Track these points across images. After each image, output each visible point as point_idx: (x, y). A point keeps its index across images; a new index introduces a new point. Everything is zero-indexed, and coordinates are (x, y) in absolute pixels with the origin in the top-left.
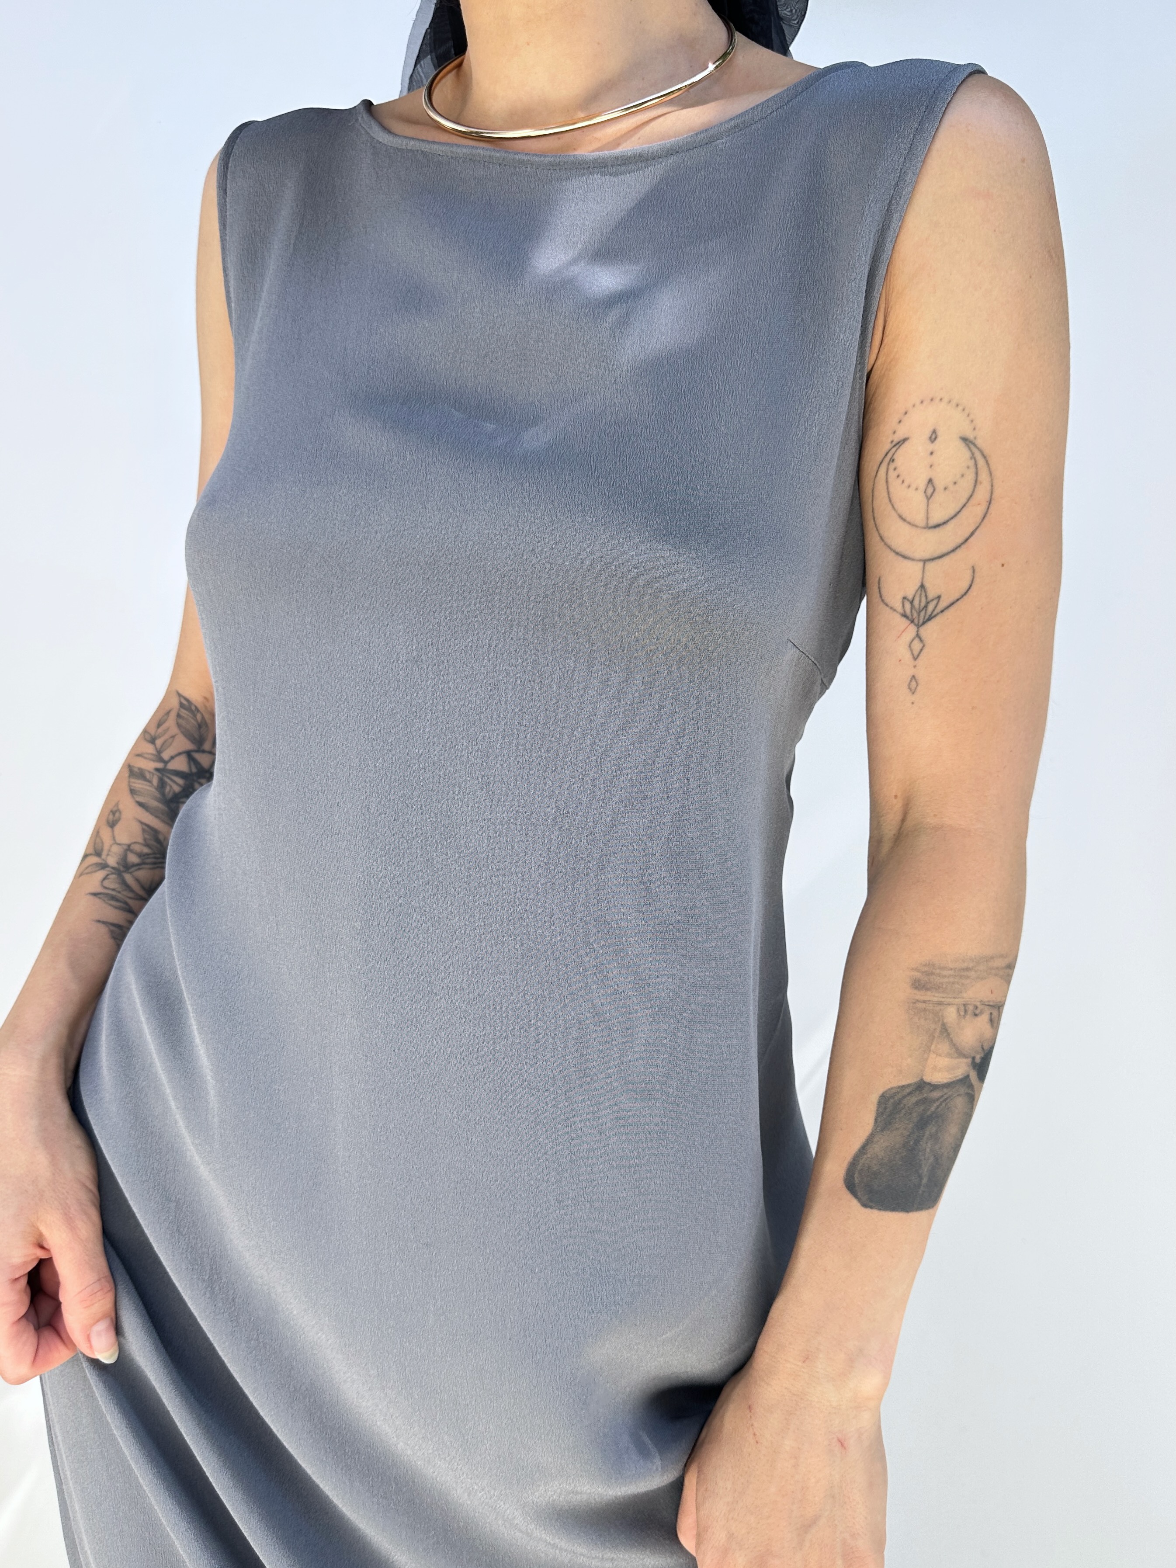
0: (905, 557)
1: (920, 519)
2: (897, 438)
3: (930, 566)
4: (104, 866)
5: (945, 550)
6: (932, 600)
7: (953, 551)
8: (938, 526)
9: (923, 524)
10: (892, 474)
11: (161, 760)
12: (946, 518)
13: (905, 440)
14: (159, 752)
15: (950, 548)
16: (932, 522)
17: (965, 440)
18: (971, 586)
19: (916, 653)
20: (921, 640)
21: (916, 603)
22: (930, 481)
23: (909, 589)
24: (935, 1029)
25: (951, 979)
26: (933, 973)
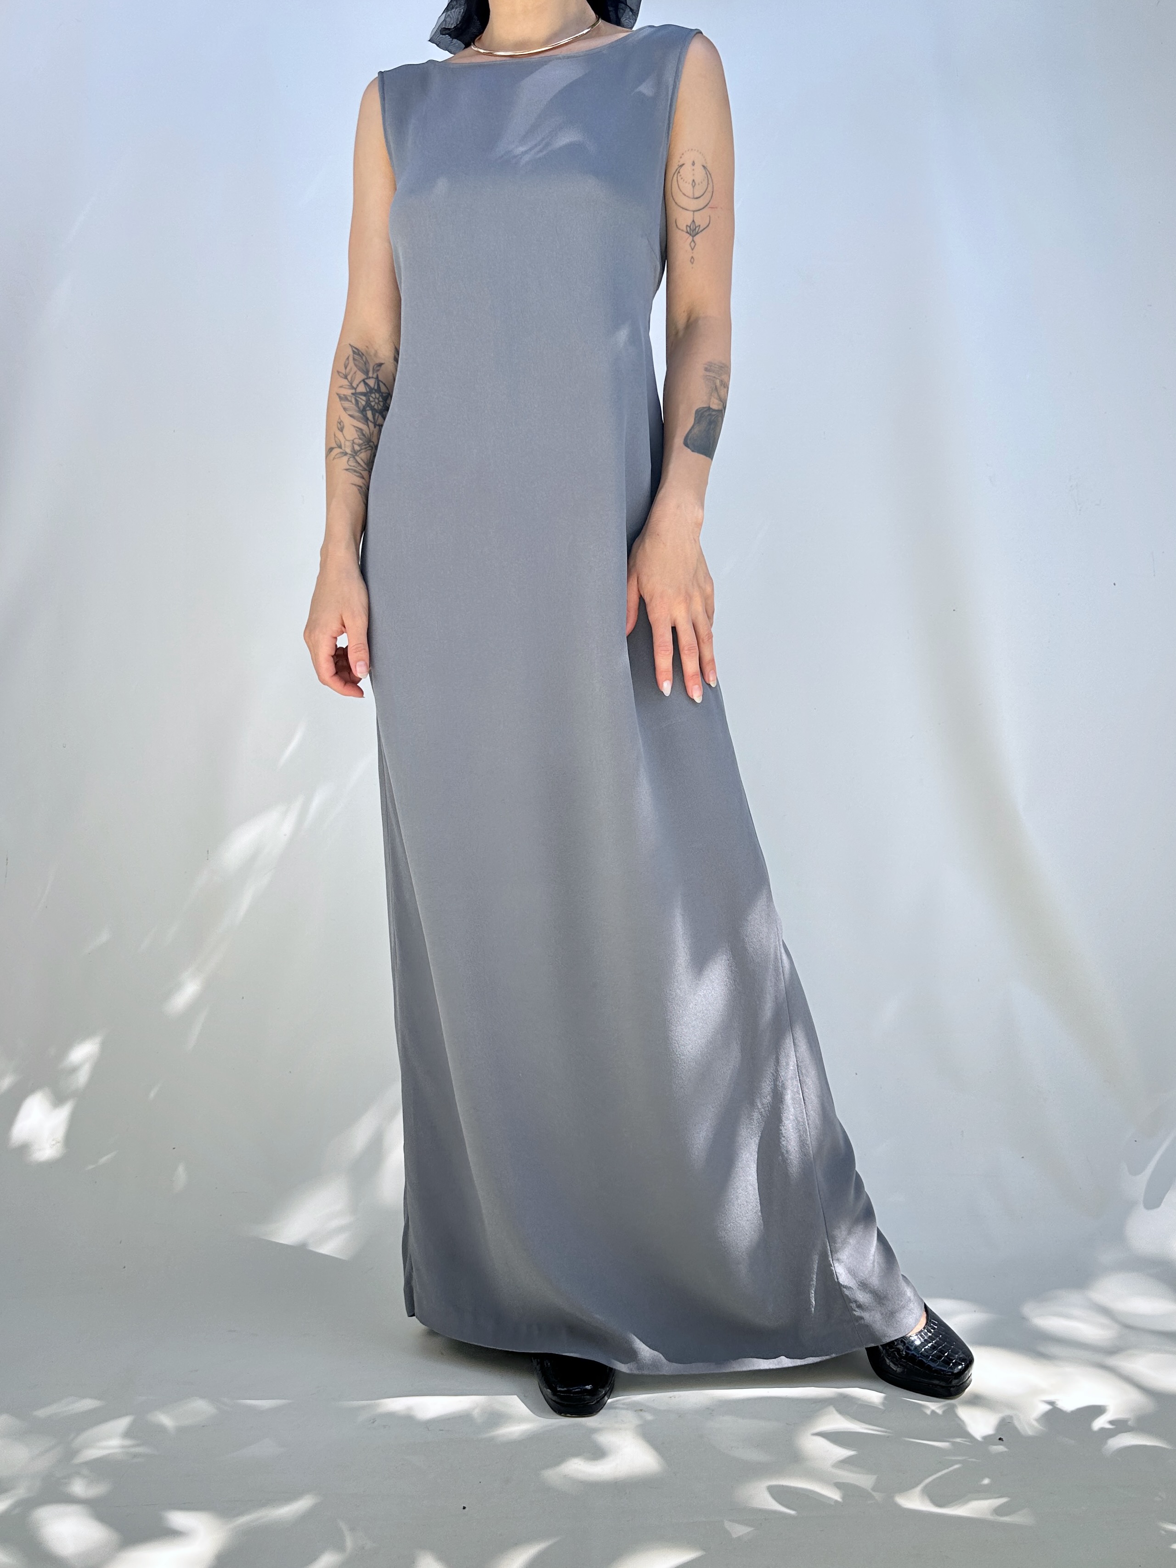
0: (686, 210)
1: (691, 195)
2: (680, 164)
3: (695, 212)
4: (346, 454)
5: (700, 208)
6: (697, 227)
7: (702, 209)
8: (697, 198)
9: (692, 197)
10: (679, 178)
11: (353, 388)
12: (700, 196)
13: (683, 164)
14: (351, 384)
15: (702, 207)
16: (695, 197)
17: (703, 166)
18: (708, 223)
19: (693, 247)
20: (694, 242)
21: (692, 228)
22: (694, 180)
23: (689, 223)
24: (713, 387)
25: (717, 369)
26: (712, 366)
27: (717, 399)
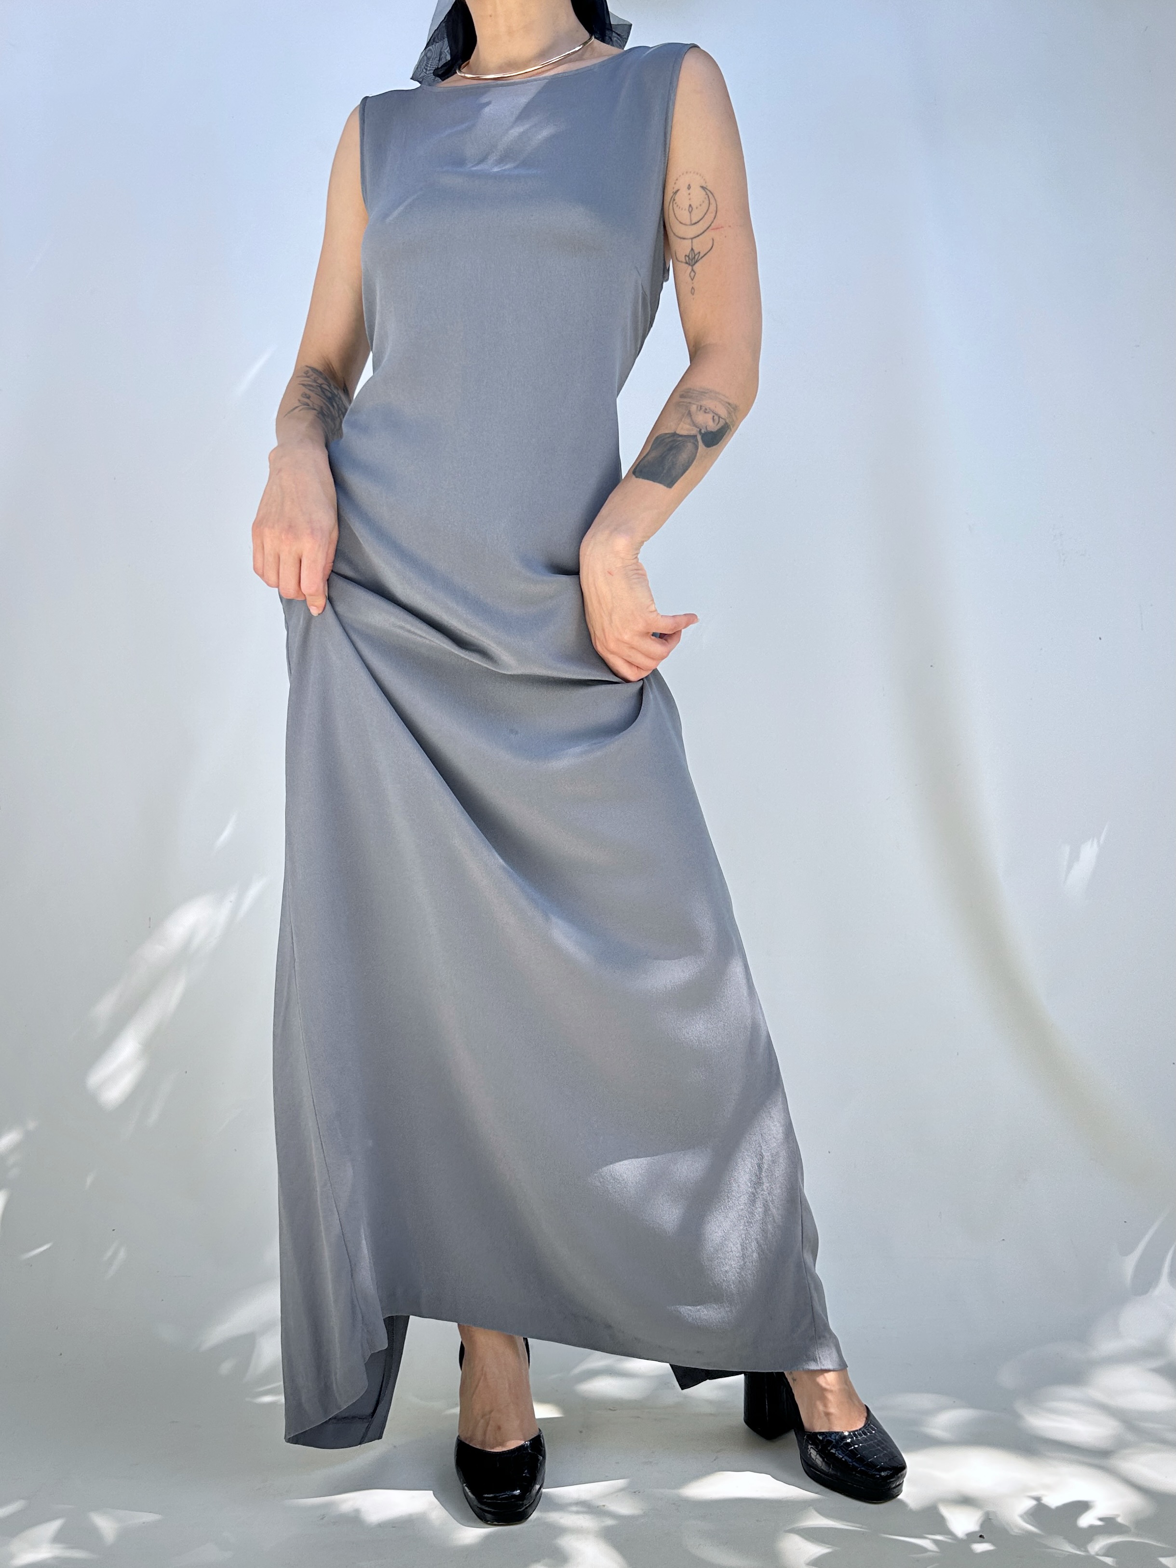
0: (684, 239)
1: (688, 222)
2: (675, 190)
3: (694, 240)
5: (699, 233)
6: (697, 254)
7: (703, 232)
8: (696, 223)
9: (689, 224)
10: (675, 206)
12: (699, 219)
13: (678, 190)
15: (702, 231)
16: (693, 222)
17: (702, 187)
18: (712, 247)
19: (692, 277)
20: (694, 272)
21: (690, 256)
22: (690, 205)
23: (688, 252)
24: (685, 413)
25: (697, 395)
26: (690, 392)
27: (689, 424)
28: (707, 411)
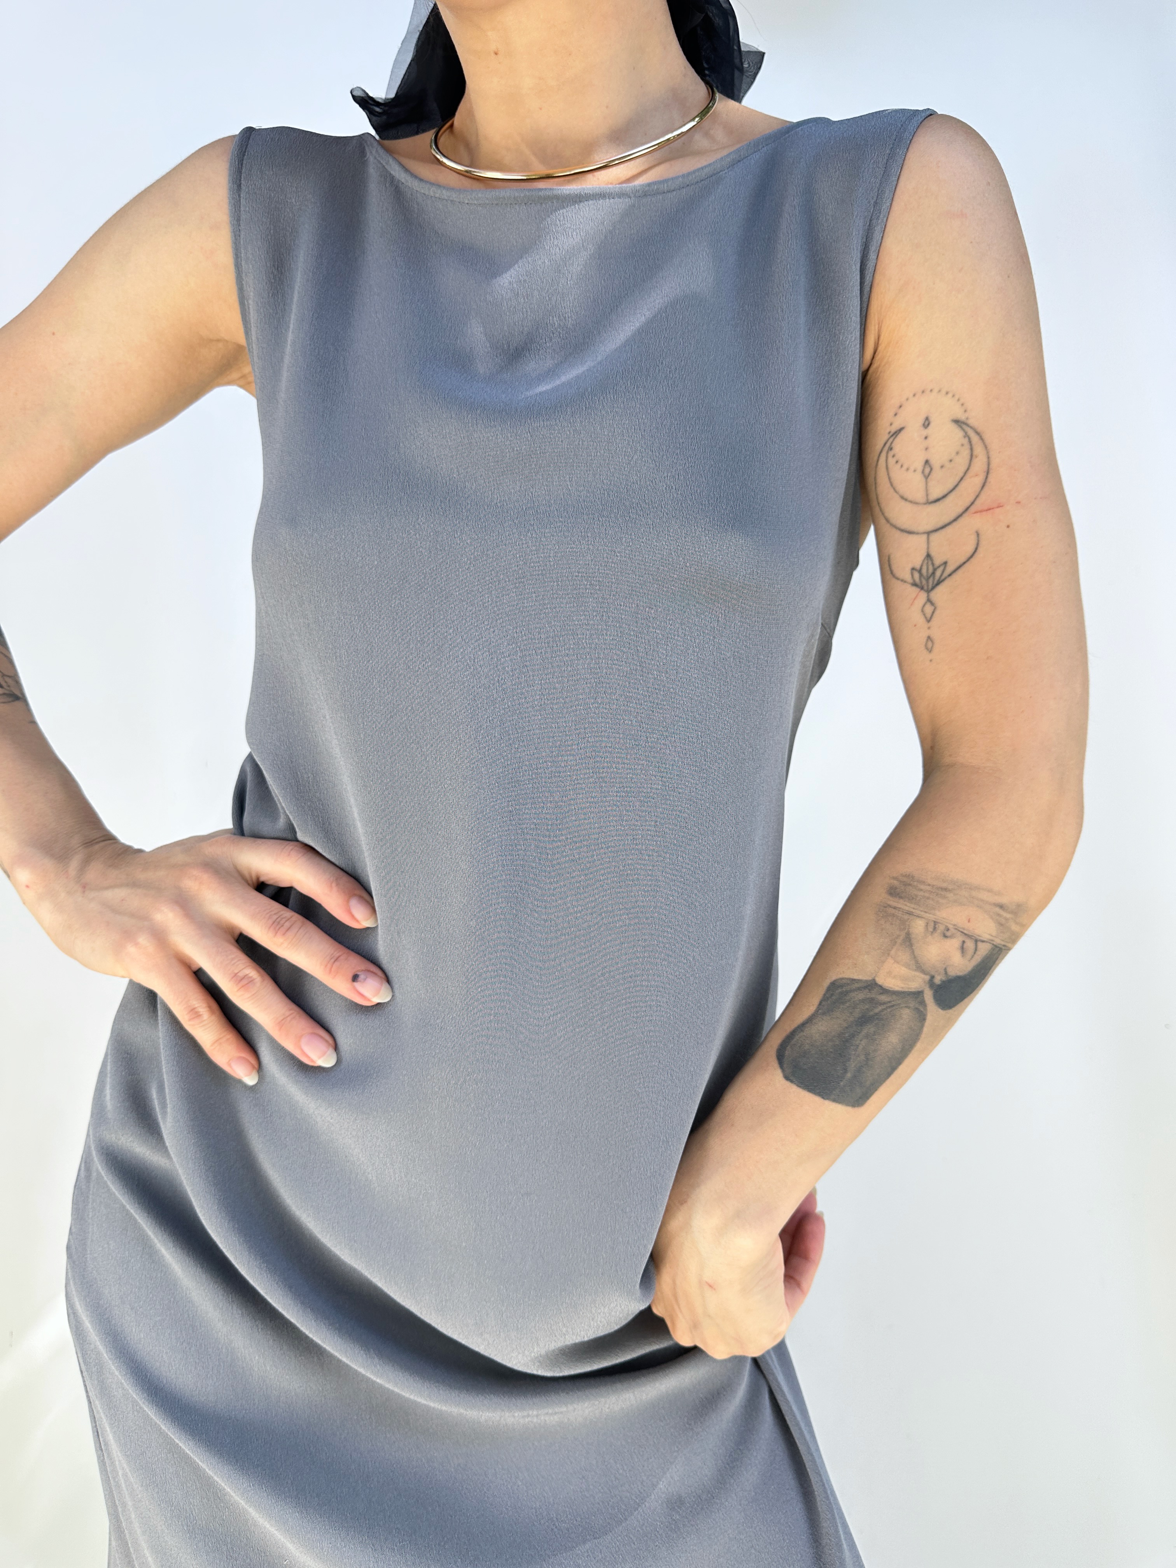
0: (910, 532)
1: (920, 496)
2: (894, 428)
3: (934, 537)
5: (947, 521)
6: (939, 567)
7: (955, 520)
8: (937, 501)
9: (923, 500)
10: (891, 461)
12: (945, 492)
13: (902, 429)
15: (952, 518)
16: (932, 498)
17: (957, 422)
18: (976, 549)
19: (929, 616)
20: (932, 604)
21: (924, 571)
22: (927, 462)
23: (917, 560)
24: (899, 936)
25: (927, 895)
26: (910, 885)
27: (907, 966)
28: (948, 934)
